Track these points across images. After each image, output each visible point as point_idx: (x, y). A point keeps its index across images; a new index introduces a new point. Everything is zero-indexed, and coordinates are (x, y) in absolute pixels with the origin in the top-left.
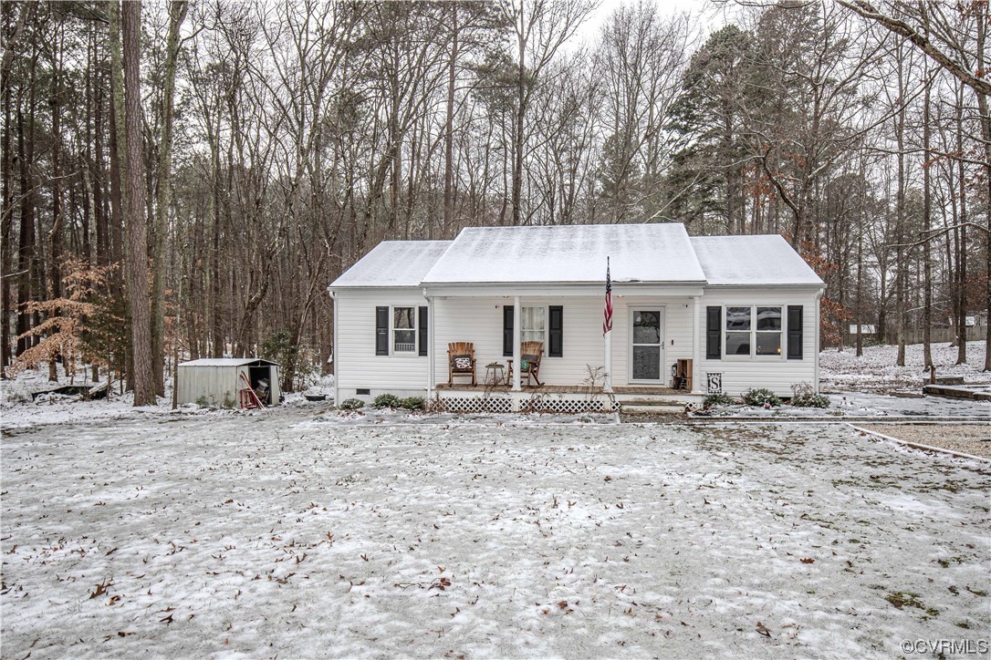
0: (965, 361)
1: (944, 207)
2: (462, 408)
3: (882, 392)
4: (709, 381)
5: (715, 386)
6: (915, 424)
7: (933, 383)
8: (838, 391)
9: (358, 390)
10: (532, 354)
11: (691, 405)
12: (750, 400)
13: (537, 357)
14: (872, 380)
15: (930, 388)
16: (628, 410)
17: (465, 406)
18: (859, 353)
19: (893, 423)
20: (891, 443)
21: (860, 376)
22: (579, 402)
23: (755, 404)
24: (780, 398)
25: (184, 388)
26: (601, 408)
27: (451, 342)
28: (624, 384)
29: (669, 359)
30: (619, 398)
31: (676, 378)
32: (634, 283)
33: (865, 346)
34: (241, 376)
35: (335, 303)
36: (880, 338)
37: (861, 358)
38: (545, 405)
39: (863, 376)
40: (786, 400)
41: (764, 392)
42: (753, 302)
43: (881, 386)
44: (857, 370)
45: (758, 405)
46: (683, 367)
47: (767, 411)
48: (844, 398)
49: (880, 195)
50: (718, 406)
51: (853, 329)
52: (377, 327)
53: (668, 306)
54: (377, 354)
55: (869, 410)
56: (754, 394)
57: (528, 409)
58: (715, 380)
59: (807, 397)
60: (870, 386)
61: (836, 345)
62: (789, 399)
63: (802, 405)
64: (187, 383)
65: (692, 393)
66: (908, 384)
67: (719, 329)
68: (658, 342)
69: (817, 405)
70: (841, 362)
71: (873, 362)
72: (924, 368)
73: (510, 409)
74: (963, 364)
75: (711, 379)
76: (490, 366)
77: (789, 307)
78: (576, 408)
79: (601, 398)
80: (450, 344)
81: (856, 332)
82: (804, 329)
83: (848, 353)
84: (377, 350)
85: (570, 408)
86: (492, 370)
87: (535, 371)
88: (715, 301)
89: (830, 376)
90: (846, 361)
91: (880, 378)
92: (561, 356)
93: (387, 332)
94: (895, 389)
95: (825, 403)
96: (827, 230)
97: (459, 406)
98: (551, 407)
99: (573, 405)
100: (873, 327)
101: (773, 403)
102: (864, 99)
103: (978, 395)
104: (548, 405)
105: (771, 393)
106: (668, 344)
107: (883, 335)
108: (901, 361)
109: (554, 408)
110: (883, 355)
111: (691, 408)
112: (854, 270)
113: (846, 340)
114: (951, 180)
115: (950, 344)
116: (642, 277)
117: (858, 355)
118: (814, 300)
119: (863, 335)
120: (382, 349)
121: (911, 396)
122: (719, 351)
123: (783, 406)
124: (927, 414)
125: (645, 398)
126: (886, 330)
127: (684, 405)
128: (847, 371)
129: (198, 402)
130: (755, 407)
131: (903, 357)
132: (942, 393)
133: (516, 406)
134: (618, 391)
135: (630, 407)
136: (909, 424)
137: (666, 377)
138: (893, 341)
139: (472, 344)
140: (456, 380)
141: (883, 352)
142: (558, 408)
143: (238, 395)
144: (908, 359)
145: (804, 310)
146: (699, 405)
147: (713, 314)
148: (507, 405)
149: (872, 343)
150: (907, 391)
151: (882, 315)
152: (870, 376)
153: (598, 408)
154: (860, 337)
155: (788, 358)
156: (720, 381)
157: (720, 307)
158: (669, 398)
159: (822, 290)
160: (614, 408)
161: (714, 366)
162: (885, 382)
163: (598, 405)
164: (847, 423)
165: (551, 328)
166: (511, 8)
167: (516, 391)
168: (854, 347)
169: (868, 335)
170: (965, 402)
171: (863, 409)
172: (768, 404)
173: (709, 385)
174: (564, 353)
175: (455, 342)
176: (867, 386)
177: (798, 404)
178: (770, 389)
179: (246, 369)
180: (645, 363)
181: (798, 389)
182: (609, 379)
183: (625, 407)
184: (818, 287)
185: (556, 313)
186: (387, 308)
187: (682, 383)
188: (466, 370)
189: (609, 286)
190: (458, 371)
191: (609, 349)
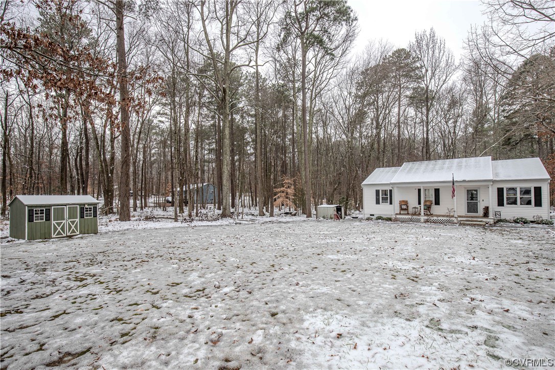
5: (498, 216)
9: (371, 215)
10: (428, 204)
11: (488, 222)
12: (515, 221)
13: (430, 205)
17: (405, 220)
22: (445, 220)
23: (517, 222)
24: (530, 221)
27: (400, 200)
28: (464, 215)
29: (482, 206)
30: (459, 219)
31: (484, 212)
32: (464, 181)
35: (363, 189)
38: (432, 220)
40: (532, 222)
41: (522, 218)
42: (518, 186)
46: (487, 209)
47: (521, 225)
50: (501, 223)
52: (376, 196)
53: (481, 188)
54: (376, 204)
56: (518, 219)
57: (426, 221)
58: (498, 214)
59: (542, 221)
62: (534, 221)
65: (489, 218)
67: (503, 196)
68: (477, 201)
69: (547, 224)
75: (496, 213)
76: (413, 208)
77: (534, 187)
78: (444, 222)
79: (453, 219)
82: (542, 195)
87: (429, 210)
88: (500, 186)
93: (379, 197)
95: (551, 223)
97: (403, 220)
98: (435, 221)
101: (526, 223)
105: (525, 219)
106: (481, 201)
116: (467, 179)
118: (546, 185)
120: (378, 202)
122: (503, 204)
125: (470, 219)
127: (485, 222)
129: (323, 217)
130: (516, 224)
133: (422, 221)
134: (461, 217)
135: (464, 222)
137: (481, 212)
139: (407, 201)
140: (402, 212)
142: (437, 221)
145: (542, 188)
146: (492, 222)
147: (500, 190)
148: (419, 220)
153: (452, 222)
155: (535, 206)
156: (500, 214)
157: (503, 188)
158: (480, 219)
159: (549, 181)
160: (458, 222)
161: (500, 209)
165: (435, 196)
167: (422, 216)
172: (523, 223)
173: (496, 216)
174: (440, 204)
175: (402, 200)
177: (538, 223)
178: (525, 217)
179: (335, 208)
180: (472, 208)
181: (538, 218)
182: (456, 213)
183: (462, 222)
184: (547, 179)
185: (437, 191)
186: (379, 190)
187: (486, 214)
188: (405, 209)
189: (453, 182)
190: (403, 209)
191: (455, 203)
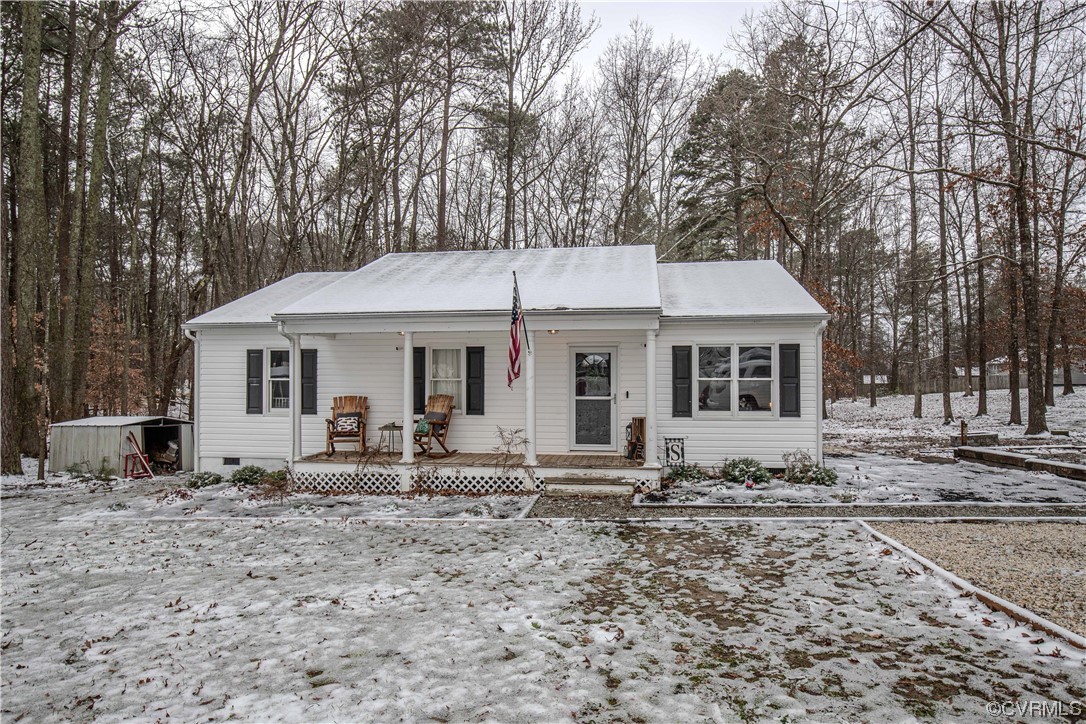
0: (985, 413)
1: (954, 255)
2: (335, 487)
3: (902, 453)
4: (668, 449)
5: (675, 457)
6: (965, 521)
7: (964, 444)
8: (850, 452)
9: (226, 459)
10: (439, 411)
11: (643, 483)
12: (729, 475)
13: (445, 416)
14: (891, 435)
15: (964, 451)
16: (554, 491)
17: (338, 483)
18: (873, 404)
19: (931, 519)
20: (939, 583)
21: (875, 431)
22: (491, 478)
23: (735, 480)
24: (770, 470)
25: (60, 452)
26: (521, 487)
27: (338, 396)
28: (563, 451)
29: (623, 417)
30: (543, 473)
31: (630, 443)
32: (561, 312)
33: (878, 396)
34: (128, 438)
35: (196, 345)
36: (892, 388)
37: (875, 409)
38: (445, 482)
39: (878, 431)
40: (776, 472)
41: (748, 463)
42: (734, 339)
43: (900, 444)
44: (872, 422)
45: (738, 482)
46: (638, 426)
47: (749, 492)
48: (857, 468)
49: (889, 246)
50: (685, 483)
51: (867, 380)
52: (249, 377)
53: (622, 346)
54: (248, 413)
55: (891, 489)
56: (734, 465)
57: (421, 487)
58: (675, 448)
59: (805, 470)
60: (887, 444)
61: (850, 396)
62: (783, 470)
63: (798, 481)
64: (64, 447)
65: (645, 466)
66: (932, 441)
67: (689, 377)
68: (609, 395)
69: (820, 481)
70: (855, 413)
71: (888, 413)
72: (943, 420)
73: (397, 488)
74: (983, 416)
75: (670, 445)
76: (386, 427)
77: (781, 346)
78: (487, 487)
79: (520, 473)
80: (335, 399)
81: (869, 382)
82: (802, 376)
83: (862, 403)
84: (248, 407)
85: (478, 487)
86: (386, 433)
87: (441, 435)
88: (684, 338)
89: (842, 431)
90: (860, 412)
91: (897, 433)
92: (483, 414)
93: (261, 382)
94: (919, 447)
95: (831, 479)
96: (839, 283)
97: (331, 483)
98: (454, 486)
99: (483, 482)
100: (885, 377)
101: (757, 479)
102: (872, 141)
103: (1031, 463)
104: (449, 482)
105: (757, 465)
106: (621, 396)
107: (896, 385)
108: (918, 413)
109: (458, 486)
110: (899, 405)
111: (643, 488)
112: (866, 321)
113: (859, 391)
114: (960, 228)
115: (964, 393)
116: (572, 304)
117: (872, 406)
118: (814, 336)
119: (877, 385)
120: (254, 406)
121: (941, 461)
122: (690, 406)
123: (774, 482)
124: (971, 496)
125: (580, 473)
126: (899, 381)
127: (633, 485)
128: (861, 424)
129: (70, 471)
130: (735, 485)
131: (920, 408)
132: (980, 457)
133: (406, 484)
134: (546, 461)
135: (558, 487)
136: (955, 522)
137: (619, 444)
138: (907, 391)
139: (366, 398)
140: (339, 447)
141: (897, 402)
142: (462, 486)
143: (123, 461)
144: (924, 410)
145: (802, 349)
146: (654, 483)
147: (681, 356)
148: (394, 484)
149: (885, 393)
150: (934, 452)
151: (895, 365)
152: (886, 431)
153: (517, 487)
154: (873, 387)
155: (781, 416)
156: (682, 449)
157: (690, 347)
158: (613, 474)
159: (824, 323)
160: (538, 487)
161: (680, 427)
162: (904, 439)
163: (517, 483)
164: (860, 520)
165: (469, 376)
166: (508, 47)
167: (405, 464)
168: (867, 397)
169: (882, 385)
170: (1013, 471)
171: (883, 489)
172: (751, 482)
173: (668, 456)
174: (485, 411)
175: (343, 395)
176: (885, 444)
177: (794, 480)
178: (756, 458)
180: (592, 423)
181: (791, 459)
182: (531, 447)
183: (550, 487)
184: (819, 318)
185: (475, 357)
186: (260, 352)
187: (636, 452)
188: (350, 434)
189: (516, 316)
190: (339, 434)
191: (530, 403)
